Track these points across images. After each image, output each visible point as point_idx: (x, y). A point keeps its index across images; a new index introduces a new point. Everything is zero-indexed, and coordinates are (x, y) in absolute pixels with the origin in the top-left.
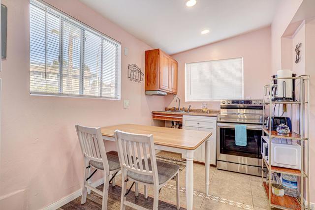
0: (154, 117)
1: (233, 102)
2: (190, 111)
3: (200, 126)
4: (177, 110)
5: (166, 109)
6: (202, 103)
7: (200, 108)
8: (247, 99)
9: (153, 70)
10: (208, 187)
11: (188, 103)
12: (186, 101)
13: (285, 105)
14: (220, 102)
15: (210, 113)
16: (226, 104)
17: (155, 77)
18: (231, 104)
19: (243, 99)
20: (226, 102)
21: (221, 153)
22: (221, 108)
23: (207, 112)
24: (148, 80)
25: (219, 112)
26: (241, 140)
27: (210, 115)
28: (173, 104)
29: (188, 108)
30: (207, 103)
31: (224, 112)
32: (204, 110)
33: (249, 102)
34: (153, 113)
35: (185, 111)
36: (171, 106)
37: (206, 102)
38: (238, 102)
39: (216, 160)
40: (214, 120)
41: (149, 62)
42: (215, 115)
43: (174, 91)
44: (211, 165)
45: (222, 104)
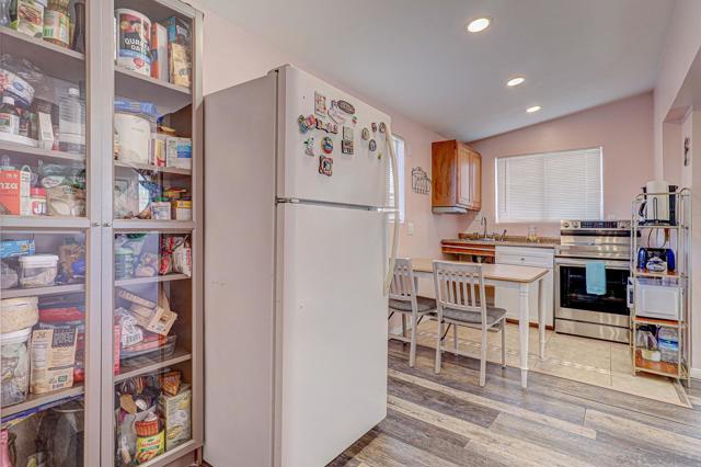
0: (444, 249)
1: (583, 224)
2: (505, 239)
3: (525, 263)
4: (482, 238)
5: (460, 236)
6: (527, 225)
7: (524, 234)
8: (610, 218)
9: (445, 174)
10: (543, 346)
11: (501, 225)
12: (497, 221)
13: (667, 231)
14: (559, 225)
15: (542, 242)
16: (571, 228)
17: (449, 185)
18: (579, 228)
19: (602, 219)
20: (570, 224)
21: (562, 306)
22: (562, 234)
23: (535, 241)
24: (436, 189)
25: (558, 242)
26: (596, 285)
27: (543, 245)
28: (474, 228)
29: (501, 234)
30: (537, 226)
31: (567, 241)
32: (531, 238)
33: (613, 224)
34: (443, 243)
35: (497, 240)
36: (469, 232)
37: (533, 224)
38: (593, 224)
39: (555, 318)
40: (550, 254)
41: (439, 161)
42: (551, 245)
43: (477, 206)
44: (547, 328)
45: (563, 228)
